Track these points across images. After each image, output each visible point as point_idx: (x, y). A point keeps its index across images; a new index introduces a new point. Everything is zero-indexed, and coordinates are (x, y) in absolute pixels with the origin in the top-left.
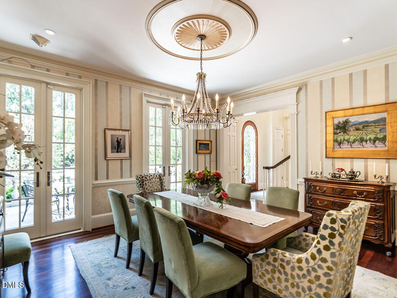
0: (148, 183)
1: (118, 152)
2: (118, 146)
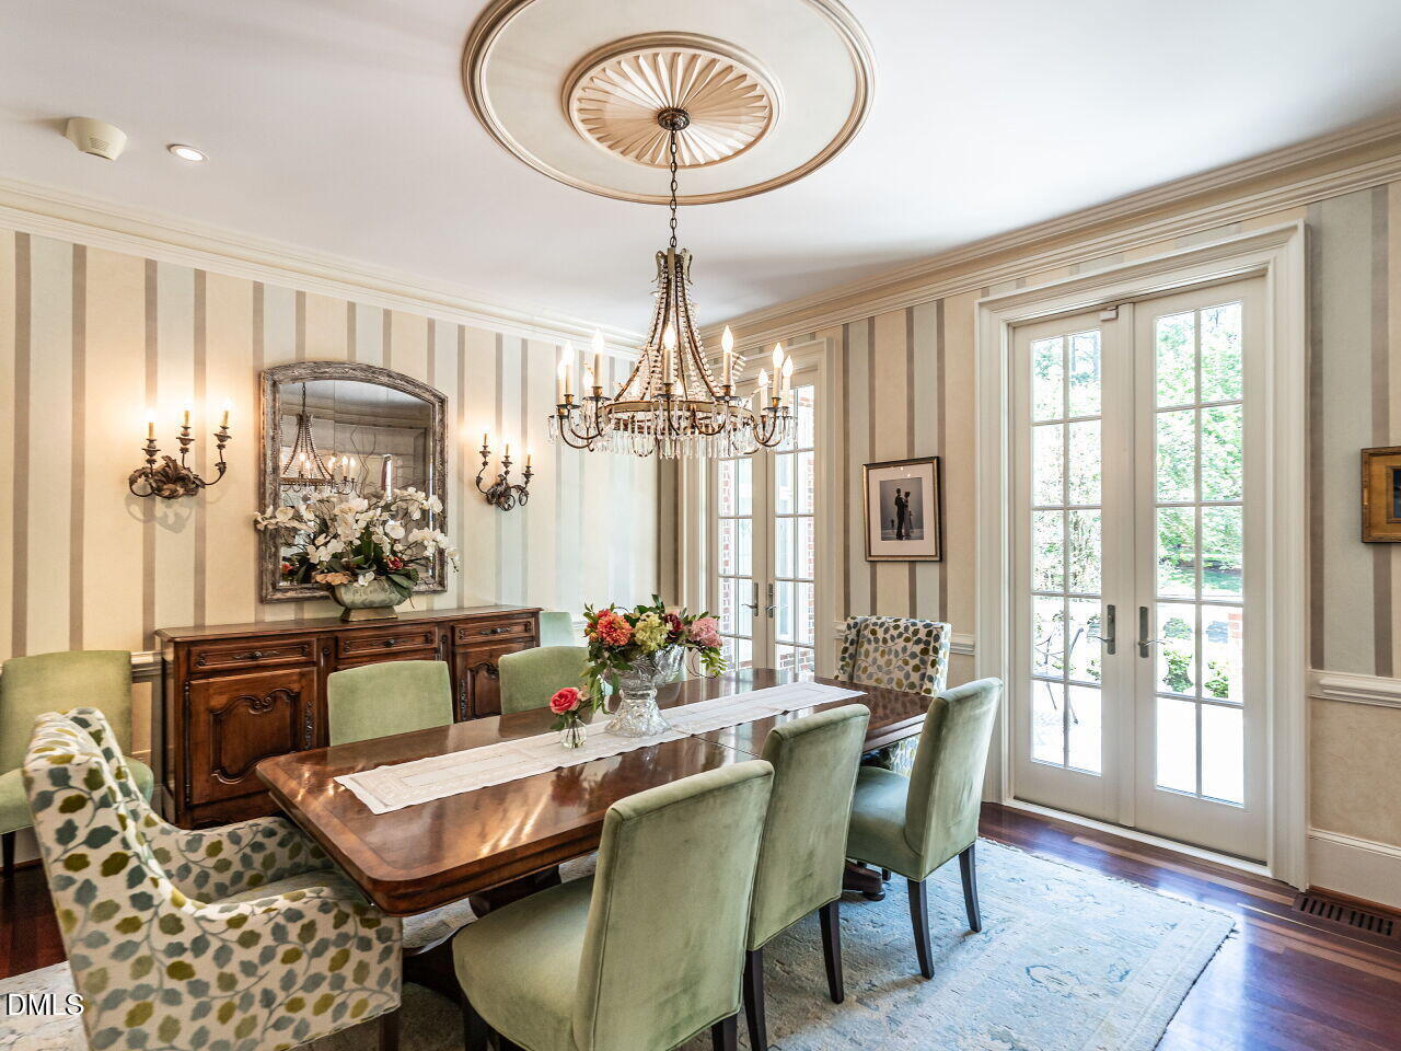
0: (876, 650)
1: (900, 537)
2: (901, 519)
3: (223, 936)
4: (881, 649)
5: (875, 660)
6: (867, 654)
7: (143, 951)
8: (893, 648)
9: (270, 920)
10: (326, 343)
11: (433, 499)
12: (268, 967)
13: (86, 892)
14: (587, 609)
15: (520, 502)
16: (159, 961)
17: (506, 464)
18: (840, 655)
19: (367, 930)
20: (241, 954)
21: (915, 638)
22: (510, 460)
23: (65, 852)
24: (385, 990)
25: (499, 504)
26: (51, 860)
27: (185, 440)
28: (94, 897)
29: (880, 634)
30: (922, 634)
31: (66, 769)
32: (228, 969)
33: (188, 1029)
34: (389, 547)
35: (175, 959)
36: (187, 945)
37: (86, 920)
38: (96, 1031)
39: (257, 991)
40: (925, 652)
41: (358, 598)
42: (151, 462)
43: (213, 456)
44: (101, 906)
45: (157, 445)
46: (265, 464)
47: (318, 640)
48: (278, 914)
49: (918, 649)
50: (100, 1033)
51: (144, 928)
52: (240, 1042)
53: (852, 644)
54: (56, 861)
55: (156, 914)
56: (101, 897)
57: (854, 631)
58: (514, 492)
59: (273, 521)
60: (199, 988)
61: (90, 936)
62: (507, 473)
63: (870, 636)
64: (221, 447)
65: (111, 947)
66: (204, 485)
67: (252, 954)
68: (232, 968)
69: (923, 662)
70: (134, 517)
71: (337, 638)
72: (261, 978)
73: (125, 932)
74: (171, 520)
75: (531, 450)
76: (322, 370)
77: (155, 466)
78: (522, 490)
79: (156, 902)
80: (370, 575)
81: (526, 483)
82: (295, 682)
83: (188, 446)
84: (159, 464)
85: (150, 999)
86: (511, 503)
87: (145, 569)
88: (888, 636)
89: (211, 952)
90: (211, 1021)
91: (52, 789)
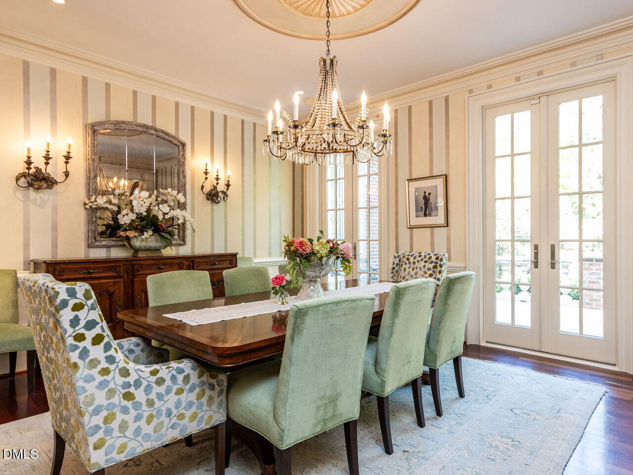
0: (410, 267)
1: (425, 215)
2: (426, 206)
3: (147, 379)
4: (412, 267)
5: (409, 273)
6: (405, 270)
7: (112, 385)
8: (419, 266)
9: (170, 372)
10: (121, 112)
11: (180, 195)
12: (169, 396)
13: (84, 353)
14: (285, 238)
15: (224, 199)
16: (119, 391)
17: (217, 179)
18: (391, 271)
19: (212, 380)
20: (156, 389)
21: (430, 261)
22: (219, 177)
23: (74, 332)
24: (220, 411)
25: (212, 200)
26: (67, 336)
27: (47, 158)
28: (88, 356)
29: (412, 260)
30: (433, 259)
31: (74, 288)
32: (150, 397)
33: (132, 426)
34: (162, 216)
35: (127, 390)
36: (132, 383)
37: (84, 368)
38: (89, 426)
39: (164, 409)
40: (435, 267)
41: (144, 244)
42: (29, 169)
43: (61, 167)
44: (92, 361)
45: (32, 160)
46: (90, 173)
47: (123, 265)
48: (173, 369)
49: (431, 266)
50: (91, 427)
51: (112, 374)
52: (156, 435)
53: (397, 265)
54: (70, 336)
55: (117, 366)
56: (92, 356)
57: (398, 259)
58: (220, 194)
59: (95, 203)
60: (137, 406)
61: (86, 376)
62: (217, 184)
63: (406, 261)
64: (67, 163)
65: (96, 383)
66: (56, 183)
67: (162, 389)
68: (153, 396)
69: (434, 272)
70: (18, 198)
71: (133, 264)
72: (166, 402)
73: (103, 375)
74: (38, 201)
75: (229, 173)
76: (120, 125)
77: (31, 171)
78: (224, 193)
79: (117, 361)
80: (150, 232)
81: (227, 189)
82: (111, 286)
83: (49, 161)
84: (32, 171)
85: (115, 411)
86: (219, 199)
87: (24, 227)
88: (416, 261)
89: (143, 387)
90: (142, 423)
91: (69, 298)
